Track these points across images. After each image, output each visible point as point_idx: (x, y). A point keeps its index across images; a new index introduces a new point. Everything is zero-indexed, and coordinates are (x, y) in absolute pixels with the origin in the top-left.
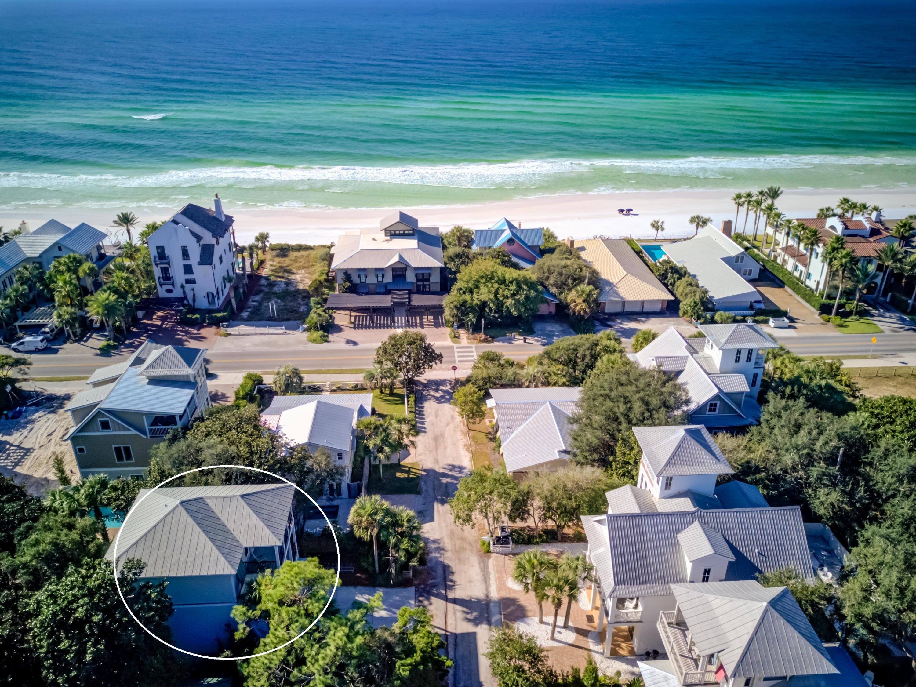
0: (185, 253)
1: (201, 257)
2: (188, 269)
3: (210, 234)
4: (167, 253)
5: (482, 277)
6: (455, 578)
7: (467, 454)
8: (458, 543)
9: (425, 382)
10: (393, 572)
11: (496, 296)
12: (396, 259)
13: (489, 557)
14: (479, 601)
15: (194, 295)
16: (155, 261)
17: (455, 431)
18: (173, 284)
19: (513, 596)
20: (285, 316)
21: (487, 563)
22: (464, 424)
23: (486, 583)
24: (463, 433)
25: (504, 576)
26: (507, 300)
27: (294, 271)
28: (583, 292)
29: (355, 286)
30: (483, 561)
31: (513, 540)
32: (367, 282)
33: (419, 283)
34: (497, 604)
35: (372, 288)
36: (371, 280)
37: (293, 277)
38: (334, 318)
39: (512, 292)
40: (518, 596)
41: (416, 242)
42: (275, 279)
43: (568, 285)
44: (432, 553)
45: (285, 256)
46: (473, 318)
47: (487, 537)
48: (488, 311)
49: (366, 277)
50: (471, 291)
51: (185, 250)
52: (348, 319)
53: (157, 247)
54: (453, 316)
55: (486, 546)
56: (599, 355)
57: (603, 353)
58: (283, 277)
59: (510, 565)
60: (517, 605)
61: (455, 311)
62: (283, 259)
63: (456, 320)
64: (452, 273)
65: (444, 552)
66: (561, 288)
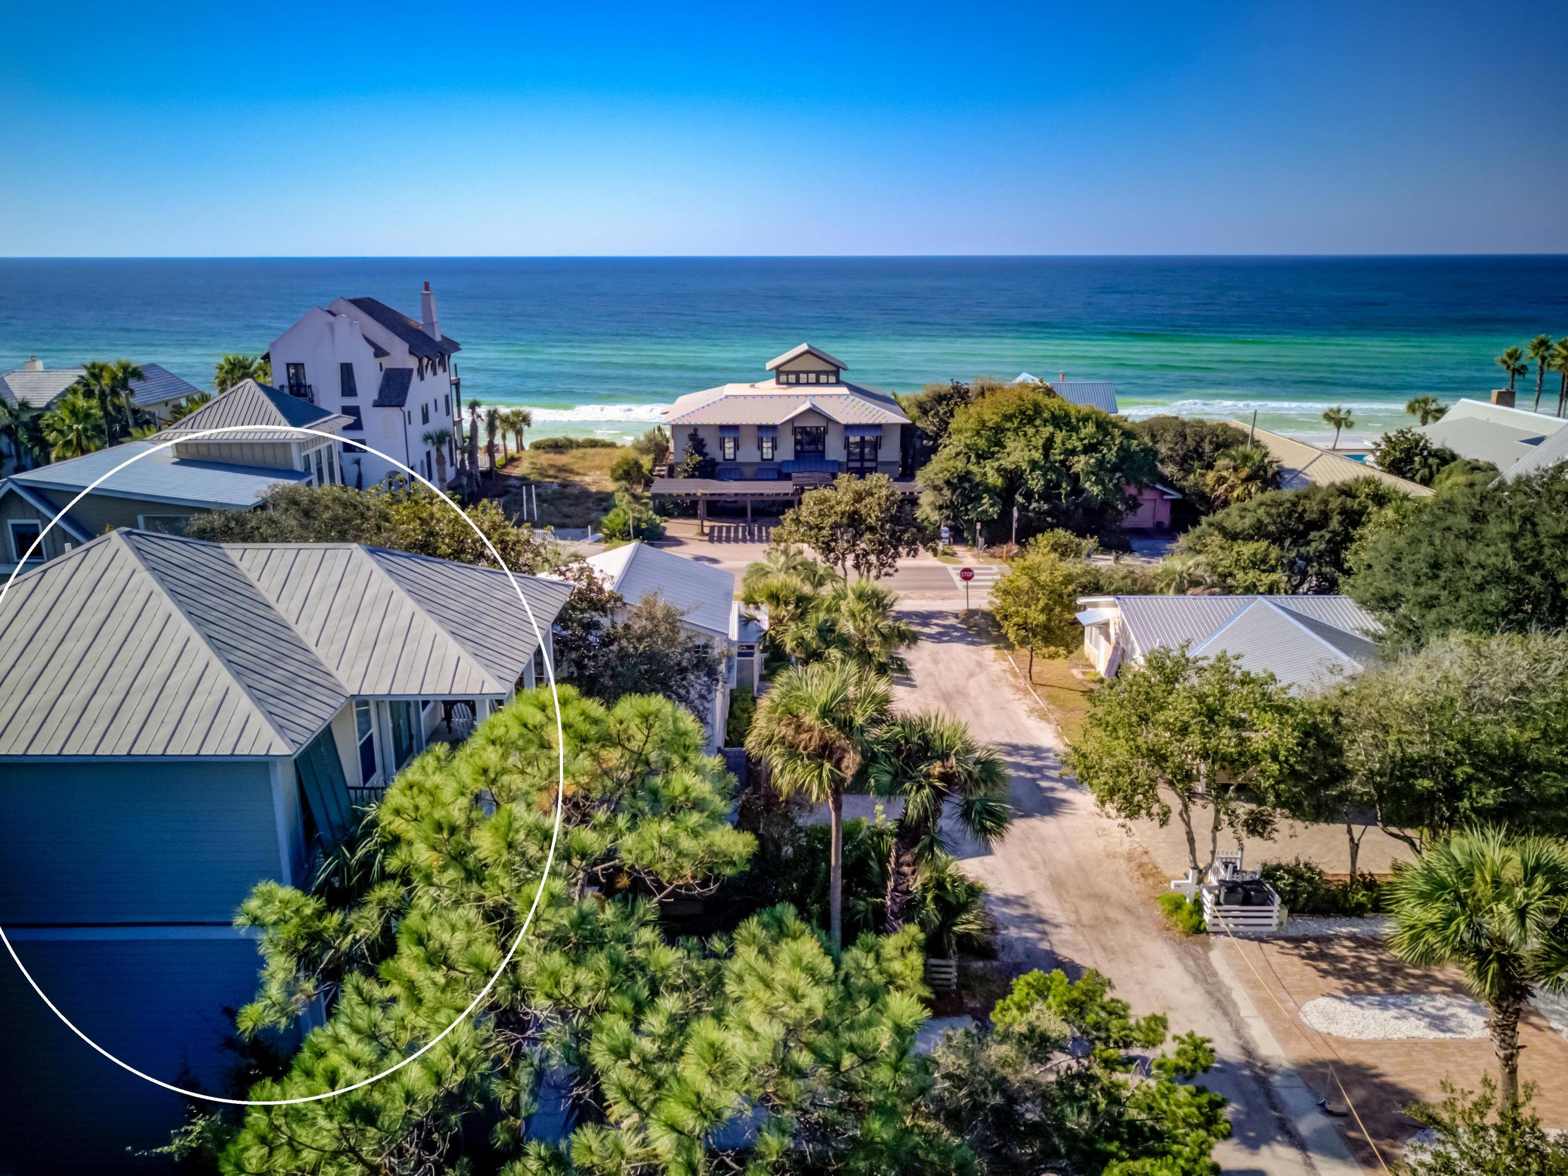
0: (348, 386)
1: (381, 392)
3: (406, 346)
4: (310, 378)
5: (1008, 418)
7: (1043, 724)
8: (1087, 910)
11: (1046, 456)
12: (805, 407)
13: (1207, 946)
14: (1225, 1067)
15: (360, 476)
17: (994, 686)
19: (1346, 1056)
20: (557, 521)
21: (1207, 960)
22: (1015, 675)
23: (1226, 1014)
24: (1018, 689)
25: (1286, 996)
26: (1076, 458)
27: (581, 471)
28: (1246, 458)
29: (713, 463)
30: (1192, 955)
31: (1280, 893)
32: (739, 460)
33: (851, 465)
34: (1298, 1081)
35: (748, 472)
36: (749, 454)
37: (577, 479)
38: (665, 528)
39: (1086, 442)
40: (1366, 1058)
41: (844, 390)
42: (538, 478)
43: (1200, 456)
44: (1006, 928)
45: (562, 453)
46: (992, 505)
47: (1190, 881)
48: (1020, 500)
49: (737, 447)
50: (982, 456)
51: (347, 371)
52: (696, 529)
53: (288, 365)
54: (941, 508)
55: (1184, 914)
56: (1362, 511)
57: (1373, 508)
58: (556, 477)
59: (1288, 967)
60: (1375, 1085)
61: (947, 492)
62: (558, 456)
63: (948, 518)
64: (929, 438)
65: (1048, 928)
66: (1184, 463)
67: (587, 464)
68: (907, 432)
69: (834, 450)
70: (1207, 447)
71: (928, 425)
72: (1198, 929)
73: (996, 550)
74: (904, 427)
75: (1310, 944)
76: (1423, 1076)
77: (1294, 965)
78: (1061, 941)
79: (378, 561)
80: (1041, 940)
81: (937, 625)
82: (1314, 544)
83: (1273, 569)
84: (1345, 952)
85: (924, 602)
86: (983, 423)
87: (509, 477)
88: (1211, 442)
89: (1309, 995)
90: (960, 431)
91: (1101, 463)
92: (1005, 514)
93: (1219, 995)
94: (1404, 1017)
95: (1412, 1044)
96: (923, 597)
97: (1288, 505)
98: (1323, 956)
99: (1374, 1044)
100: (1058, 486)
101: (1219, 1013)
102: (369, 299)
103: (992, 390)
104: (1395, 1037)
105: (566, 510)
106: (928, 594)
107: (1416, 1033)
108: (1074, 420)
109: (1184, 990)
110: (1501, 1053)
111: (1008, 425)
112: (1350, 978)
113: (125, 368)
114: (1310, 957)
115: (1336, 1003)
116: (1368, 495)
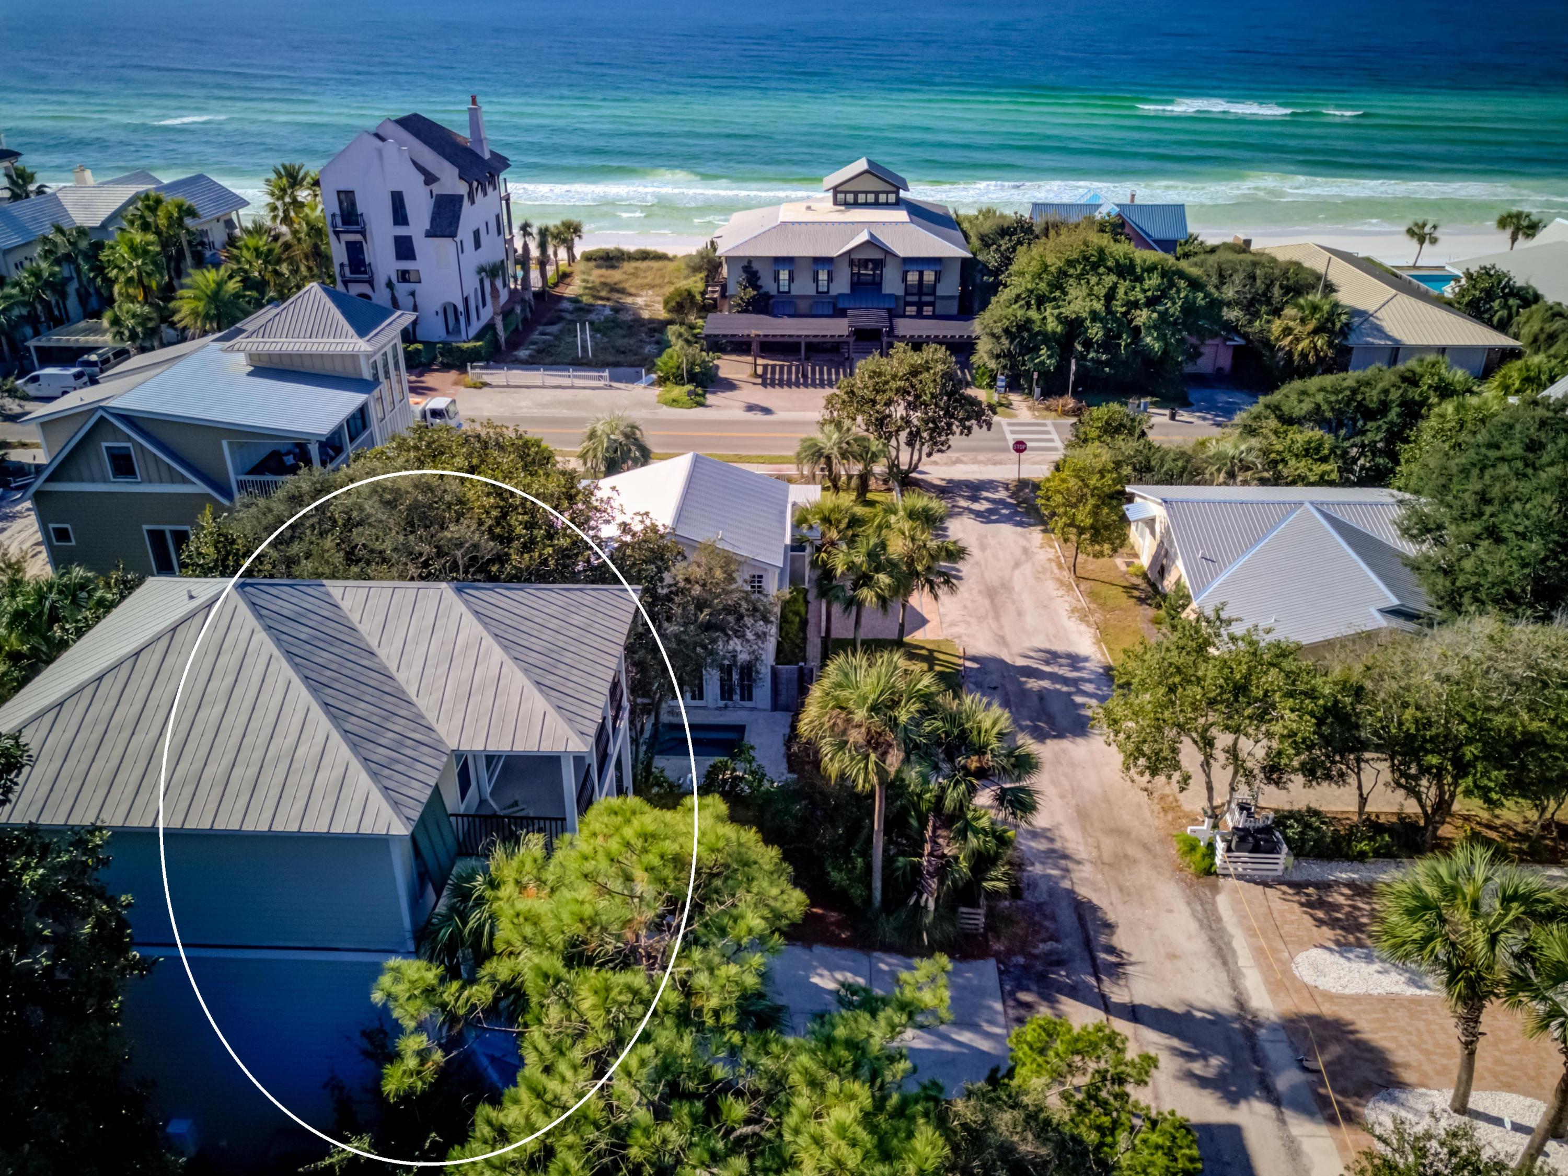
0: (400, 216)
1: (433, 220)
2: (404, 248)
3: (456, 171)
4: (360, 209)
5: (1070, 263)
6: (1120, 940)
7: (1083, 627)
8: (1108, 844)
9: (943, 483)
10: (931, 905)
11: (1108, 306)
12: (863, 237)
13: (1215, 889)
14: (1218, 1020)
15: (415, 308)
16: (334, 226)
17: (1038, 579)
18: (370, 282)
19: (1328, 1010)
20: (611, 359)
21: (1214, 904)
22: (1060, 566)
23: (1225, 963)
24: (1061, 583)
25: (1281, 946)
26: (1138, 312)
27: (633, 291)
28: (1315, 308)
29: (767, 296)
30: (1200, 899)
31: (1288, 840)
32: (793, 292)
33: (909, 299)
34: (1282, 1035)
35: (803, 306)
36: (804, 287)
37: (629, 300)
38: (717, 367)
39: (1149, 294)
40: (1346, 1014)
41: (901, 215)
42: (591, 301)
43: (1268, 302)
44: (1033, 864)
45: (613, 267)
46: (1049, 357)
47: (1205, 827)
48: (1079, 348)
49: (791, 279)
50: (1041, 301)
51: (398, 200)
52: (749, 369)
53: (339, 192)
54: (998, 357)
55: (1198, 856)
56: (1424, 402)
57: (1434, 400)
58: (608, 299)
59: (1287, 915)
60: (1350, 1042)
61: (1005, 341)
62: (610, 272)
63: (1005, 367)
64: (990, 273)
65: (1071, 865)
66: (1251, 306)
67: (639, 281)
68: (968, 266)
69: (892, 284)
70: (1276, 292)
71: (991, 258)
72: (1209, 872)
73: (1052, 402)
74: (964, 261)
75: (1311, 890)
76: (1394, 1033)
77: (1293, 913)
78: (1082, 879)
80: (1063, 877)
81: (986, 499)
82: (1369, 434)
83: (1324, 460)
84: (1341, 900)
85: (975, 467)
86: (1045, 268)
87: (560, 298)
88: (1281, 287)
89: (1303, 945)
90: (1022, 274)
91: (1164, 315)
92: (1062, 368)
93: (1221, 943)
94: (1386, 972)
95: (1390, 1001)
96: (975, 462)
97: (1348, 393)
98: (1321, 904)
99: (1356, 999)
100: (1119, 337)
101: (1218, 963)
102: (416, 115)
103: (1056, 226)
104: (1375, 992)
105: (621, 342)
106: (981, 457)
107: (1395, 989)
108: (1138, 270)
109: (1190, 937)
110: (1463, 1039)
111: (1071, 271)
112: (1343, 928)
113: (180, 207)
114: (1309, 905)
115: (1325, 955)
116: (1430, 386)
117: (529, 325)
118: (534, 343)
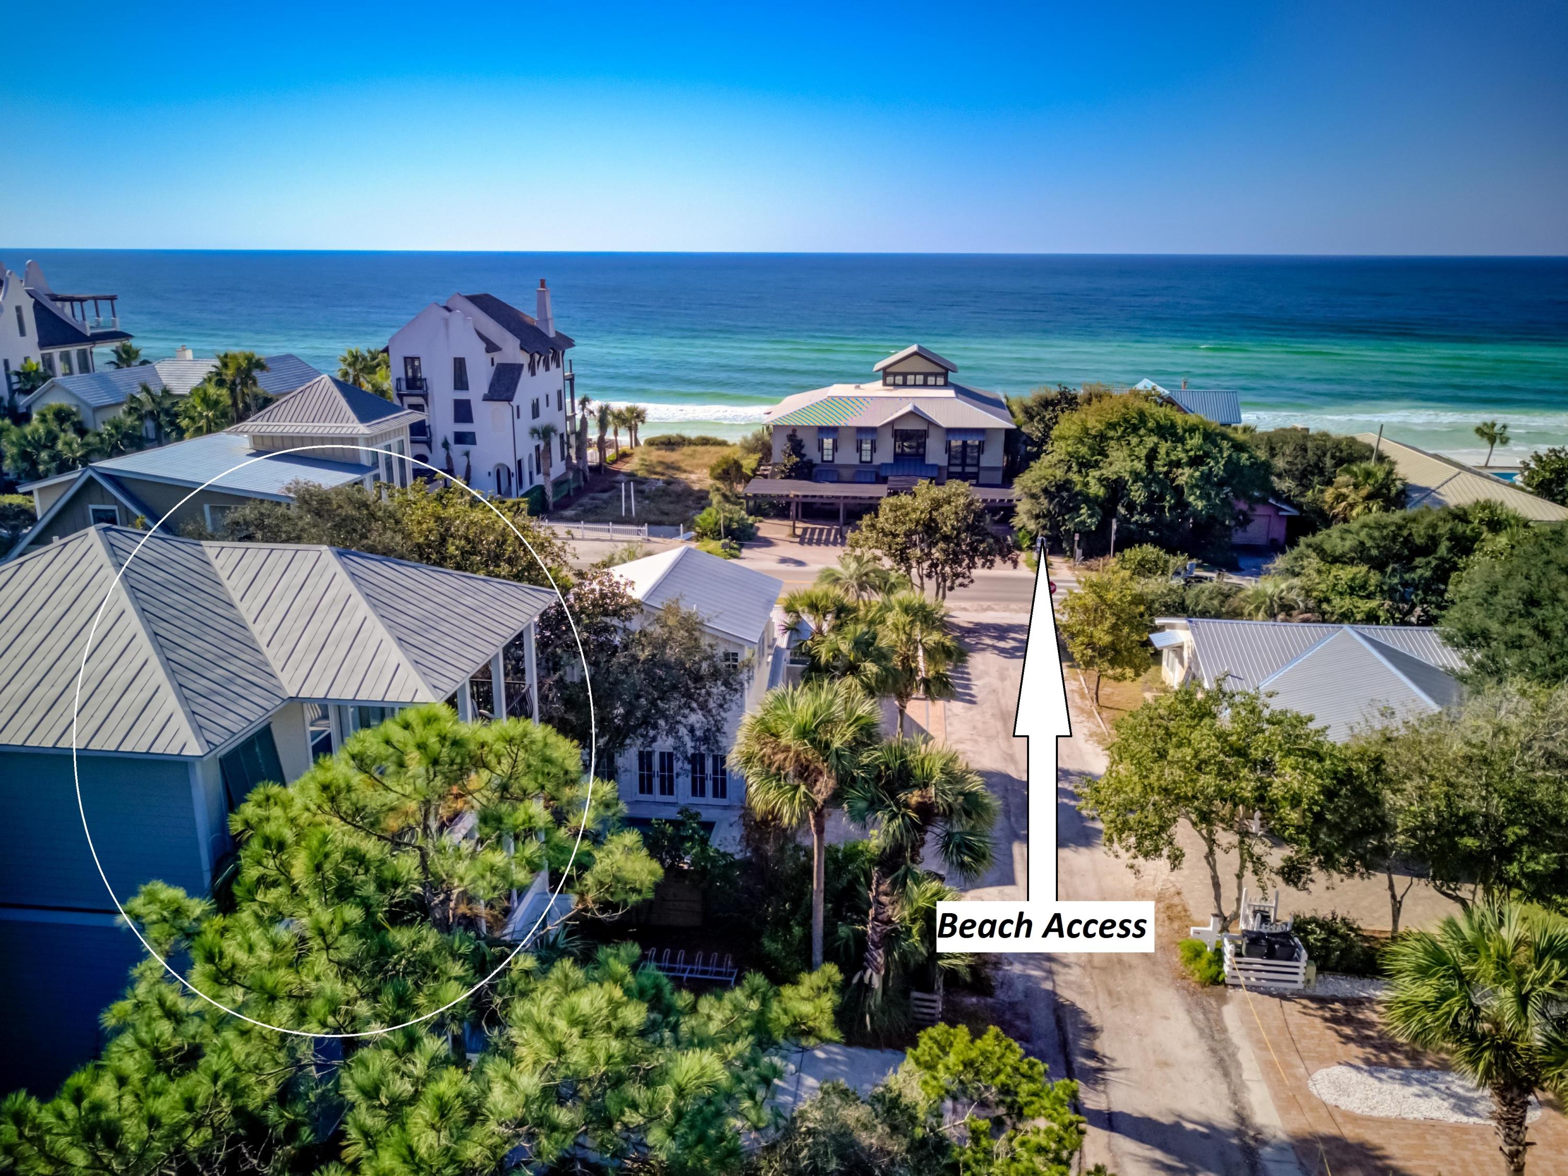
0: (461, 382)
1: (492, 386)
2: (463, 411)
3: (518, 342)
4: (424, 373)
5: (1112, 426)
6: (1103, 1045)
7: (1099, 749)
9: (970, 626)
10: (877, 983)
11: (1150, 467)
12: (908, 408)
13: (1222, 999)
14: (1213, 1133)
15: (469, 468)
16: (398, 389)
18: (429, 444)
19: (1350, 1133)
20: (653, 518)
21: (1220, 1014)
22: (1083, 696)
23: (1226, 1074)
24: (1082, 710)
25: (1296, 1060)
26: (1180, 471)
27: (688, 468)
28: (1368, 474)
29: (810, 465)
30: (1203, 1008)
31: (1308, 947)
32: (836, 462)
33: (953, 469)
34: (1291, 1156)
35: (846, 474)
36: (847, 456)
37: (683, 476)
38: (758, 529)
39: (1192, 453)
40: (1372, 1137)
41: (951, 393)
42: (645, 474)
43: (1321, 472)
44: (1011, 964)
45: (673, 450)
46: (1090, 516)
47: (1210, 928)
48: (1122, 511)
49: (835, 448)
50: (1085, 465)
51: (460, 365)
52: (788, 530)
53: (405, 358)
54: (1037, 517)
55: (1203, 962)
56: (1477, 537)
57: (1486, 535)
58: (663, 474)
59: (1307, 1030)
60: (1377, 1168)
61: (1044, 501)
62: (668, 453)
63: (1044, 527)
64: (1034, 444)
65: (1055, 967)
66: (1304, 478)
67: (696, 461)
68: (1012, 438)
69: (936, 454)
70: (1328, 462)
71: (1033, 430)
72: (1216, 981)
73: (1092, 562)
74: (1008, 432)
75: (1337, 1006)
76: (1433, 1162)
77: (1314, 1028)
78: (1066, 982)
79: (344, 565)
80: (1046, 979)
81: (1014, 639)
82: (1419, 571)
83: (1370, 596)
84: (1374, 1017)
85: (1007, 614)
86: (1086, 431)
87: (618, 472)
88: (1333, 457)
89: (1324, 1061)
90: (1064, 438)
91: (1207, 478)
92: (1104, 526)
93: (1223, 1054)
94: (1427, 1095)
95: (1430, 1126)
96: (1006, 610)
97: (1393, 528)
98: (1348, 1020)
99: (1386, 1122)
100: (1162, 498)
101: (1218, 1074)
102: (487, 295)
103: (1100, 397)
104: (1411, 1117)
105: (666, 507)
106: (1013, 606)
107: (1436, 1115)
108: (1180, 431)
109: (1186, 1046)
110: (1506, 1149)
111: (1111, 433)
112: (1374, 1047)
113: (249, 359)
114: (1335, 1020)
115: (1353, 1073)
116: (1481, 520)
117: (580, 492)
118: (581, 505)
